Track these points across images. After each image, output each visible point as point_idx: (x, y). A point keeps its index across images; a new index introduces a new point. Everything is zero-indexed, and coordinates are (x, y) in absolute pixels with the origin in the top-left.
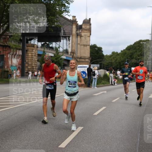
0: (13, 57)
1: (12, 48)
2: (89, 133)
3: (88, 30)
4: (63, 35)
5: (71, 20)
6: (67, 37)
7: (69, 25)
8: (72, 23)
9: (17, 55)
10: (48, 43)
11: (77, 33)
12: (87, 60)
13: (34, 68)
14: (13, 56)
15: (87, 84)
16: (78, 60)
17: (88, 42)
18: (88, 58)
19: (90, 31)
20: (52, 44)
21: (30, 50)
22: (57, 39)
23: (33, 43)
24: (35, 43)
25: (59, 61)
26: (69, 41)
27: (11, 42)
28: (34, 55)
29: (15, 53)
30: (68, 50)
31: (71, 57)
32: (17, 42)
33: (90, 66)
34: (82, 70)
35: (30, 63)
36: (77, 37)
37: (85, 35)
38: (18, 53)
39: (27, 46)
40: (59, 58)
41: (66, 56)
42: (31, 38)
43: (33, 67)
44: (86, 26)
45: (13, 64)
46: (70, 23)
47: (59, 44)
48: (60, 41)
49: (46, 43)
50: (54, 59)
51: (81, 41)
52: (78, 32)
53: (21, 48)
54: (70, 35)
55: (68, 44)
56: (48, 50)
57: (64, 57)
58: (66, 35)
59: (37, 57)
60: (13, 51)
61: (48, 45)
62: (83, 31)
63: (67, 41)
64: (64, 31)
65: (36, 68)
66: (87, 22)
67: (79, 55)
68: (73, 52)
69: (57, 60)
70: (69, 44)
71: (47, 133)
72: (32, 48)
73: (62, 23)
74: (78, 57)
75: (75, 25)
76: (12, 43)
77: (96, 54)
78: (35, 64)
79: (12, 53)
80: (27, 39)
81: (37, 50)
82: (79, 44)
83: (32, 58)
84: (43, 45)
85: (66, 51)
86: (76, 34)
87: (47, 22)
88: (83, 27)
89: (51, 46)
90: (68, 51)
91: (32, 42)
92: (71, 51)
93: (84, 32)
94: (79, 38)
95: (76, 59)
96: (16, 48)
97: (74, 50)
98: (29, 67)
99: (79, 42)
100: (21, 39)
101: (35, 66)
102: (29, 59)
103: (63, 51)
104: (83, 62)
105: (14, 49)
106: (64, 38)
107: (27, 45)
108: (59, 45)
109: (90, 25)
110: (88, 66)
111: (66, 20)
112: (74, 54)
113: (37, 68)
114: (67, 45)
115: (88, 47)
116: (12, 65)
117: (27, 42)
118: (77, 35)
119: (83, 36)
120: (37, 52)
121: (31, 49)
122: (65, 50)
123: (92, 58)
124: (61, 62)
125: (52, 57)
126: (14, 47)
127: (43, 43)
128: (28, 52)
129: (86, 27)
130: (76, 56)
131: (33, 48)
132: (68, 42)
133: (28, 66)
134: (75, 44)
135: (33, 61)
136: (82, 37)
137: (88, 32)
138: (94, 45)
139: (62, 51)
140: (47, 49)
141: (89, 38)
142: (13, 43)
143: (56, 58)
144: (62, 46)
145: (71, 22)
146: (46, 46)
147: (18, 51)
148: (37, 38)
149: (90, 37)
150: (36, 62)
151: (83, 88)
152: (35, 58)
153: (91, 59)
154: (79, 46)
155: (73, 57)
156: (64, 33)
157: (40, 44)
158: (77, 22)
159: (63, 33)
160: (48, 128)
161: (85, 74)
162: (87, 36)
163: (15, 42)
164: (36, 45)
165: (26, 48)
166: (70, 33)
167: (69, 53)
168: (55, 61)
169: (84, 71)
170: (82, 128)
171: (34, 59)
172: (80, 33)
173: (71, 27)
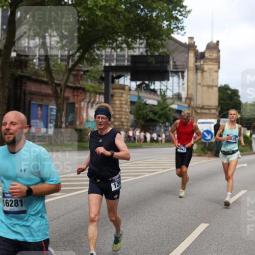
0: (90, 107)
1: (88, 91)
2: (218, 234)
3: (215, 61)
4: (173, 68)
5: (186, 43)
6: (179, 72)
7: (183, 52)
8: (189, 49)
9: (96, 102)
10: (147, 82)
11: (196, 66)
12: (213, 111)
13: (125, 124)
14: (90, 104)
15: (214, 152)
16: (199, 111)
17: (215, 81)
18: (215, 107)
19: (219, 63)
20: (154, 84)
21: (117, 95)
22: (163, 75)
23: (123, 83)
24: (126, 84)
25: (166, 112)
26: (183, 78)
27: (87, 81)
28: (124, 102)
29: (92, 100)
30: (181, 94)
31: (186, 105)
32: (96, 82)
33: (219, 121)
34: (205, 129)
35: (117, 116)
36: (196, 72)
37: (210, 69)
38: (97, 100)
39: (113, 89)
40: (166, 108)
41: (178, 105)
42: (119, 74)
43: (123, 122)
44: (211, 54)
45: (89, 117)
46: (183, 48)
47: (165, 84)
48: (168, 80)
49: (143, 83)
50: (158, 109)
51: (203, 78)
52: (198, 64)
53: (103, 91)
54: (184, 68)
55: (181, 85)
56: (148, 95)
57: (175, 107)
58: (177, 68)
59: (129, 107)
60: (90, 96)
61: (148, 86)
62: (206, 62)
63: (179, 79)
64: (174, 62)
65: (127, 125)
66: (214, 47)
67: (199, 102)
68: (189, 98)
69: (164, 111)
70: (183, 84)
71: (148, 233)
72: (121, 91)
73: (171, 49)
74: (198, 106)
75: (193, 51)
76: (88, 84)
77: (228, 101)
78: (125, 118)
79: (87, 100)
80: (113, 77)
81: (129, 94)
82: (200, 84)
83: (121, 107)
84: (139, 87)
85: (178, 97)
86: (195, 68)
87: (145, 48)
88: (207, 55)
89: (152, 87)
90: (181, 96)
91: (122, 81)
92: (186, 96)
93: (208, 64)
94: (199, 74)
95: (194, 109)
96: (94, 91)
97: (192, 95)
98: (116, 123)
99: (199, 81)
100: (103, 76)
101: (127, 120)
102: (117, 109)
103: (173, 96)
104: (206, 114)
105: (92, 93)
106: (174, 75)
107: (113, 86)
108: (166, 87)
109: (219, 51)
110: (215, 121)
111: (177, 44)
112: (192, 102)
113: (129, 124)
114: (179, 86)
115: (216, 90)
116: (88, 119)
117: (113, 82)
118: (197, 69)
119: (206, 71)
120: (130, 98)
121: (119, 93)
122: (176, 95)
123: (222, 108)
124: (170, 115)
125: (154, 106)
126: (91, 89)
127: (138, 83)
128: (115, 98)
129: (211, 56)
130: (195, 104)
131: (123, 91)
132: (181, 80)
133: (114, 121)
134: (192, 84)
135: (123, 113)
136: (205, 73)
137: (215, 63)
138: (226, 85)
139: (171, 96)
140: (147, 93)
141: (216, 73)
142: (90, 83)
143: (161, 107)
144: (171, 88)
145: (186, 47)
146: (144, 87)
147: (98, 96)
148: (129, 74)
149: (217, 71)
150: (127, 115)
151: (207, 158)
152: (127, 108)
153: (219, 109)
154: (199, 87)
155: (189, 106)
156: (175, 66)
157: (134, 85)
158: (196, 47)
159: (173, 66)
160: (150, 225)
161: (210, 135)
162: (212, 71)
163: (93, 81)
164: (127, 85)
165: (112, 91)
166: (184, 65)
167: (184, 100)
168: (160, 112)
169: (209, 129)
170: (207, 225)
171: (124, 110)
172: (202, 66)
173: (186, 55)
